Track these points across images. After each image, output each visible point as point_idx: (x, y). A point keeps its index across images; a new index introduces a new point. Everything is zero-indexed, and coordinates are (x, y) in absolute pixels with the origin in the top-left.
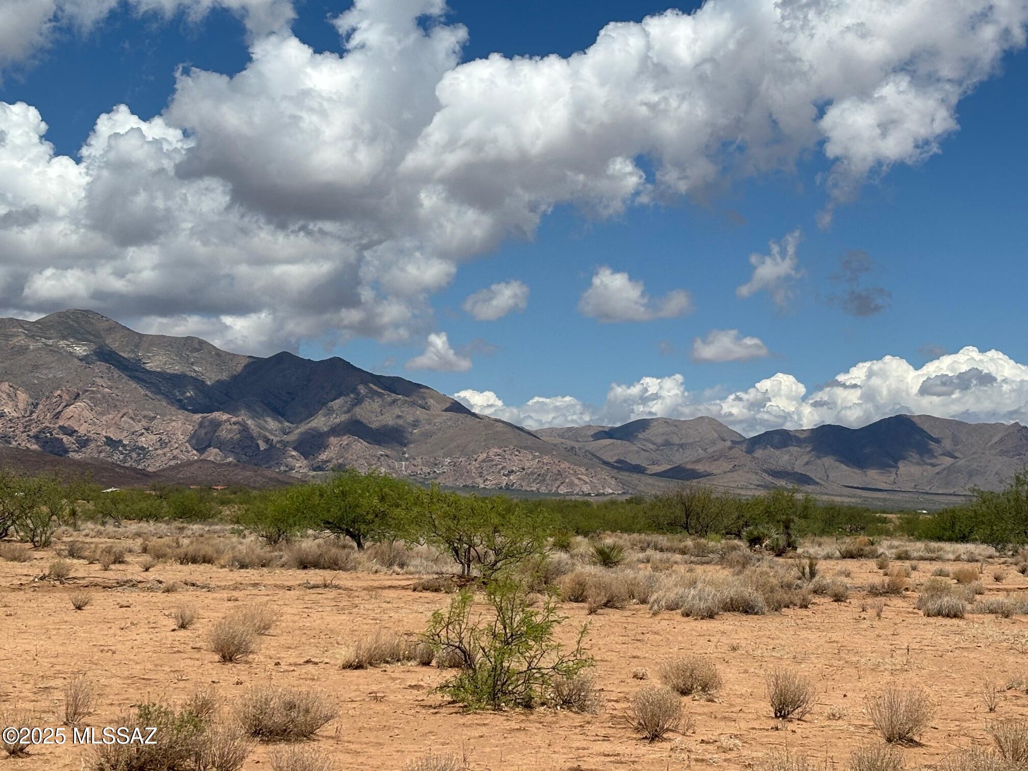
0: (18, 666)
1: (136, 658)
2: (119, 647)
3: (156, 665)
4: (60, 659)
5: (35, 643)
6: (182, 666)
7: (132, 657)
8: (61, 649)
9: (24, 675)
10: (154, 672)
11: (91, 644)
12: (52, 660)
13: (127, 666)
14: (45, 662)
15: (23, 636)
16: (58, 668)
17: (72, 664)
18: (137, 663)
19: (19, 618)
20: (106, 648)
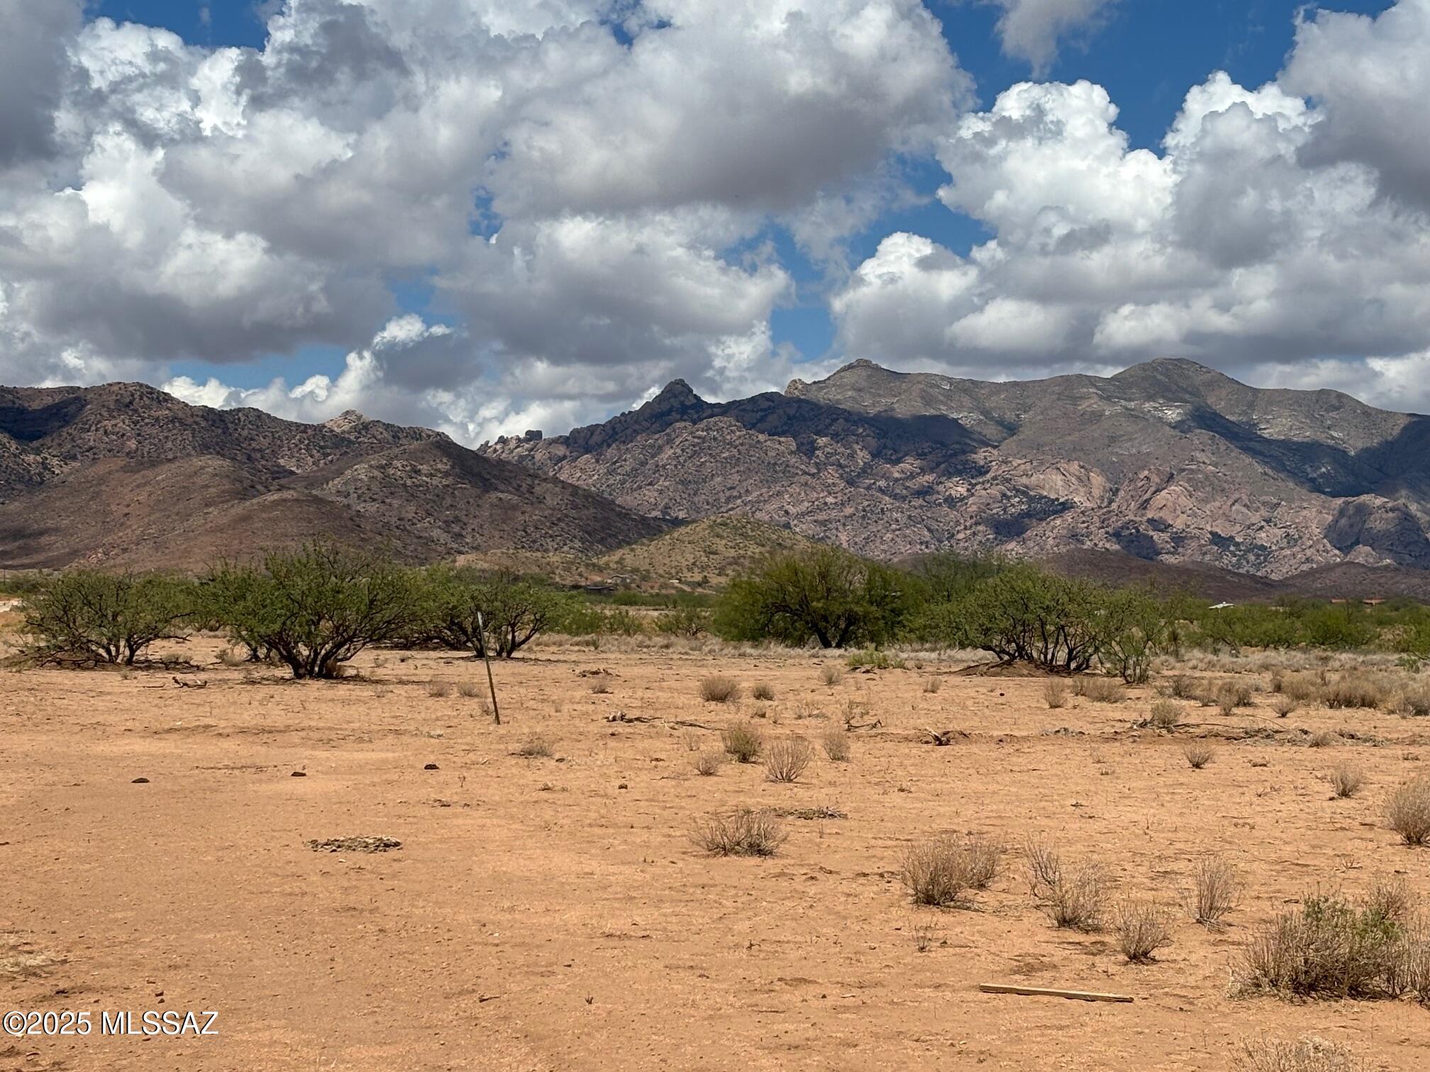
0: (1125, 842)
1: (1284, 836)
2: (1259, 820)
3: (1313, 847)
4: (1180, 835)
5: (1145, 811)
6: (1349, 848)
7: (1278, 834)
8: (1178, 821)
9: (1135, 854)
10: (1311, 856)
11: (1220, 815)
12: (1170, 835)
13: (1272, 846)
14: (1161, 838)
15: (1127, 802)
16: (1178, 845)
17: (1198, 841)
18: (1286, 843)
19: (1118, 778)
20: (1241, 821)
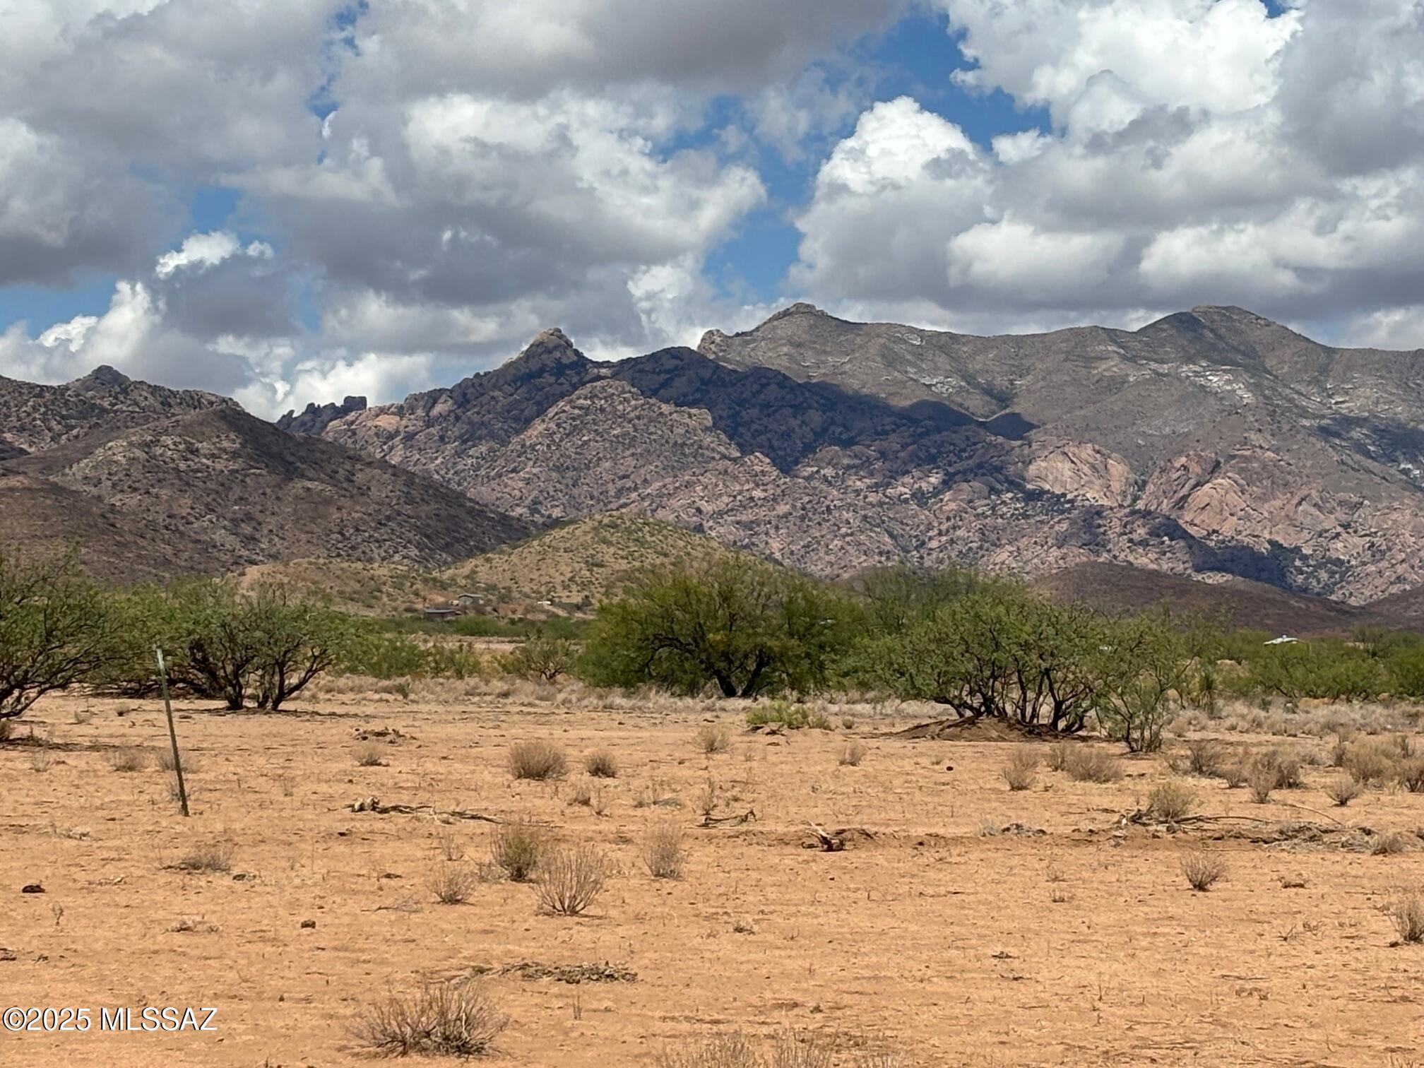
0: (1060, 1025)
1: (1311, 1012)
2: (1276, 982)
3: (1354, 1033)
4: (1149, 1010)
5: (1103, 967)
6: (1411, 1035)
7: (1302, 1010)
8: (1151, 985)
9: (1069, 1047)
10: (1347, 1051)
11: (1218, 973)
12: (1133, 1011)
13: (1290, 1032)
14: (1115, 1015)
15: (1077, 949)
16: (1142, 1031)
17: (1174, 1023)
18: (1312, 1025)
19: (1078, 907)
20: (1249, 986)
